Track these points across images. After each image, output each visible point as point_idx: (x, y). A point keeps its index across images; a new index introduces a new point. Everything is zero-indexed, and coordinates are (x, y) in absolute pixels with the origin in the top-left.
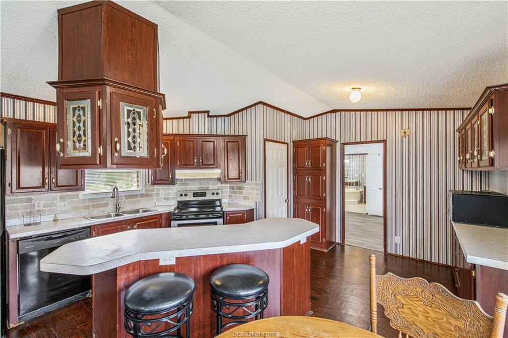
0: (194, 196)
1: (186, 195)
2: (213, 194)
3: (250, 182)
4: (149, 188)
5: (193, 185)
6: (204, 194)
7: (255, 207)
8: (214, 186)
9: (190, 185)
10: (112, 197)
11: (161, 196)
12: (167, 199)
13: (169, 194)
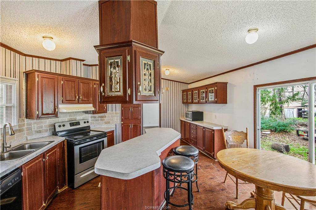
0: (71, 126)
1: (64, 126)
2: (85, 122)
3: (111, 112)
4: (21, 123)
5: (64, 117)
6: (78, 123)
7: (115, 129)
8: (80, 117)
9: (61, 118)
10: (12, 135)
11: (33, 130)
12: (40, 132)
13: (42, 127)
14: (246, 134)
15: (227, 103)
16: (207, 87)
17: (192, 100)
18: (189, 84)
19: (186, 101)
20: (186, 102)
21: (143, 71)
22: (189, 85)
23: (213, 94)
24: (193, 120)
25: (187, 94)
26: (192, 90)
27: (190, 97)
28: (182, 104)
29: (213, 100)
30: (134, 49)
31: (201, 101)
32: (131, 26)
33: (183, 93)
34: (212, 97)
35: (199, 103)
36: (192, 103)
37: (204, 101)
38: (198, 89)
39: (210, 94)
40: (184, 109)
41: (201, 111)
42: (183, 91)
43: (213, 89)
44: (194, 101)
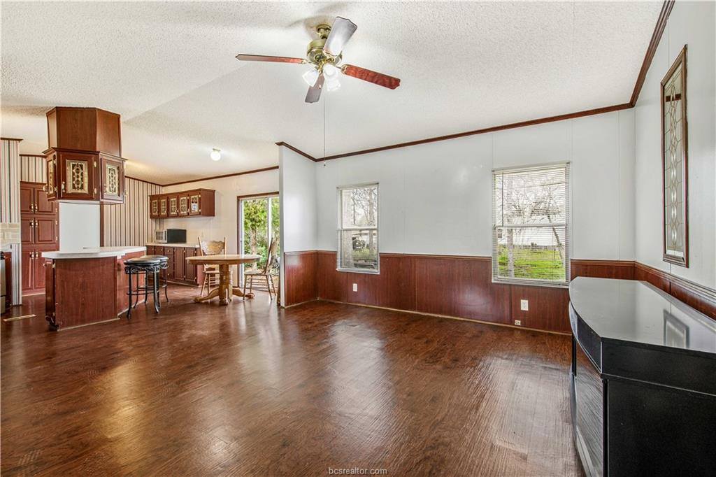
14: (224, 243)
15: (214, 216)
16: (188, 193)
17: (168, 211)
18: (163, 186)
19: (156, 214)
20: (157, 217)
21: (108, 175)
22: (164, 188)
23: (197, 204)
24: (168, 242)
25: (159, 204)
26: (168, 196)
27: (163, 207)
28: (150, 220)
29: (196, 211)
30: (100, 157)
31: (182, 213)
32: (98, 138)
33: (151, 200)
34: (195, 207)
35: (178, 216)
36: (168, 216)
37: (185, 212)
38: (178, 195)
39: (192, 204)
40: (153, 226)
41: (183, 229)
42: (152, 198)
43: (196, 196)
44: (172, 213)
